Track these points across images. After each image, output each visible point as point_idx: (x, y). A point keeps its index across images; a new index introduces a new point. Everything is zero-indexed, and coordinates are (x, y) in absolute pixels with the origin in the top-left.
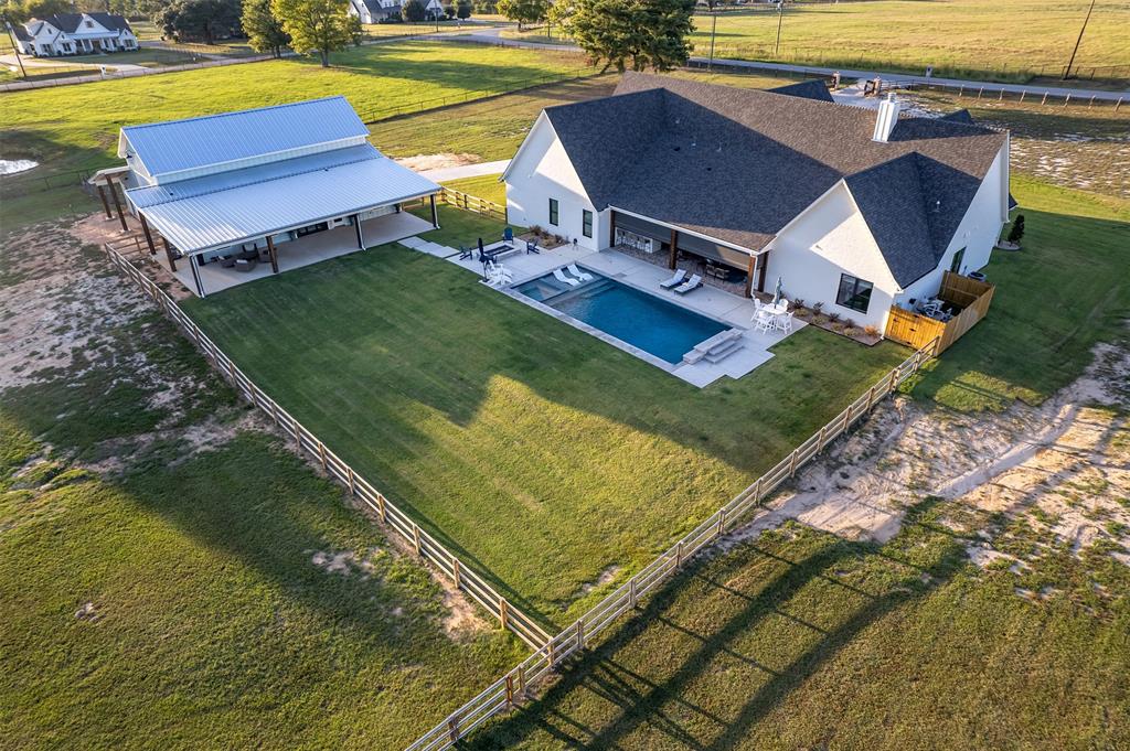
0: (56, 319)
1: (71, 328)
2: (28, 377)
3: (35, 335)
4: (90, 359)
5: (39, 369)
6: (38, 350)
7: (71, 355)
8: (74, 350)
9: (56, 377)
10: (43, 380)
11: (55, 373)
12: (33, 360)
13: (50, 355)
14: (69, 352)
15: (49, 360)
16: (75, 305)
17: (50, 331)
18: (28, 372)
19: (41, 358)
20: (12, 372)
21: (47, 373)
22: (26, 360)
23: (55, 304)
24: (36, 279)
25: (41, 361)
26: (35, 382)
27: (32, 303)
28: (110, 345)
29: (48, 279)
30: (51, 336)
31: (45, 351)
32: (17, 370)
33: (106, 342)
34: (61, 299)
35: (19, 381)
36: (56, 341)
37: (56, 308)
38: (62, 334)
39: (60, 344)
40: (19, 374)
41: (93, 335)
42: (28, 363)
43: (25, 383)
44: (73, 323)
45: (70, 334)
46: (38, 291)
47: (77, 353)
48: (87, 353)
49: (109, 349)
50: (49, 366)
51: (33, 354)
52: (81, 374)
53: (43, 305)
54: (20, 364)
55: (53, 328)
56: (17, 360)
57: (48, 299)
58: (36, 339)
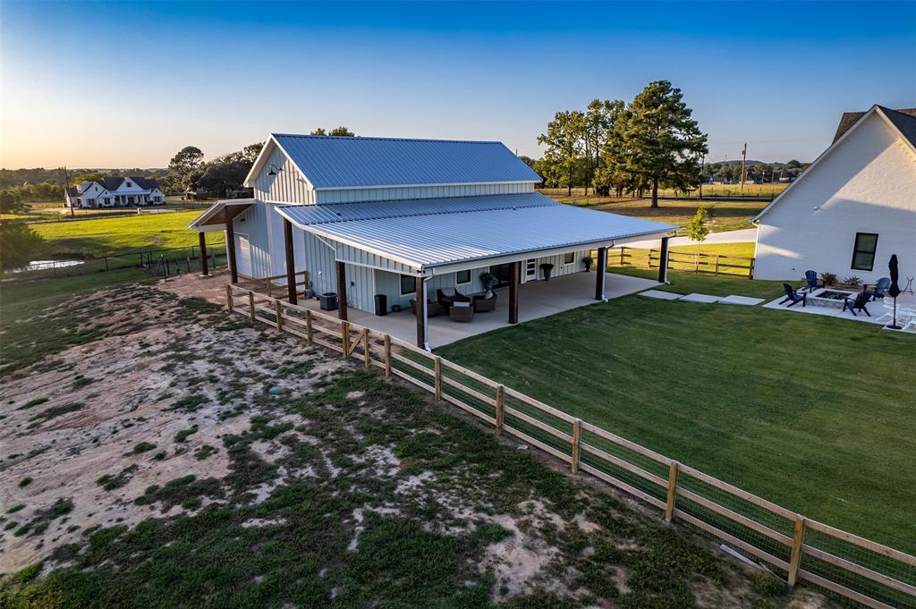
0: (173, 385)
1: (207, 401)
2: (140, 501)
3: (138, 414)
4: (270, 459)
5: (162, 483)
6: (152, 441)
7: (224, 451)
8: (229, 441)
9: (207, 501)
10: (177, 510)
11: (202, 491)
12: (144, 461)
13: (179, 452)
14: (219, 444)
15: (179, 460)
16: (201, 367)
17: (166, 404)
18: (135, 488)
19: (161, 457)
20: (100, 490)
21: (182, 490)
22: (128, 462)
23: (164, 364)
24: (120, 334)
25: (161, 465)
26: (157, 514)
27: (121, 365)
28: (301, 429)
29: (141, 334)
30: (171, 415)
31: (165, 442)
32: (110, 483)
33: (289, 426)
34: (169, 357)
35: (118, 512)
36: (184, 422)
37: (167, 369)
38: (192, 410)
39: (195, 429)
40: (117, 493)
41: (256, 412)
42: (135, 467)
43: (135, 518)
44: (209, 392)
45: (208, 411)
46: (127, 349)
47: (237, 447)
48: (259, 447)
49: (302, 438)
50: (183, 474)
51: (142, 448)
52: (263, 493)
53: (141, 367)
54: (115, 470)
55: (173, 401)
56: (108, 463)
57: (147, 359)
58: (141, 419)
